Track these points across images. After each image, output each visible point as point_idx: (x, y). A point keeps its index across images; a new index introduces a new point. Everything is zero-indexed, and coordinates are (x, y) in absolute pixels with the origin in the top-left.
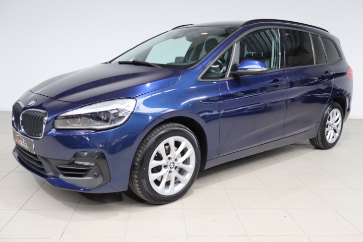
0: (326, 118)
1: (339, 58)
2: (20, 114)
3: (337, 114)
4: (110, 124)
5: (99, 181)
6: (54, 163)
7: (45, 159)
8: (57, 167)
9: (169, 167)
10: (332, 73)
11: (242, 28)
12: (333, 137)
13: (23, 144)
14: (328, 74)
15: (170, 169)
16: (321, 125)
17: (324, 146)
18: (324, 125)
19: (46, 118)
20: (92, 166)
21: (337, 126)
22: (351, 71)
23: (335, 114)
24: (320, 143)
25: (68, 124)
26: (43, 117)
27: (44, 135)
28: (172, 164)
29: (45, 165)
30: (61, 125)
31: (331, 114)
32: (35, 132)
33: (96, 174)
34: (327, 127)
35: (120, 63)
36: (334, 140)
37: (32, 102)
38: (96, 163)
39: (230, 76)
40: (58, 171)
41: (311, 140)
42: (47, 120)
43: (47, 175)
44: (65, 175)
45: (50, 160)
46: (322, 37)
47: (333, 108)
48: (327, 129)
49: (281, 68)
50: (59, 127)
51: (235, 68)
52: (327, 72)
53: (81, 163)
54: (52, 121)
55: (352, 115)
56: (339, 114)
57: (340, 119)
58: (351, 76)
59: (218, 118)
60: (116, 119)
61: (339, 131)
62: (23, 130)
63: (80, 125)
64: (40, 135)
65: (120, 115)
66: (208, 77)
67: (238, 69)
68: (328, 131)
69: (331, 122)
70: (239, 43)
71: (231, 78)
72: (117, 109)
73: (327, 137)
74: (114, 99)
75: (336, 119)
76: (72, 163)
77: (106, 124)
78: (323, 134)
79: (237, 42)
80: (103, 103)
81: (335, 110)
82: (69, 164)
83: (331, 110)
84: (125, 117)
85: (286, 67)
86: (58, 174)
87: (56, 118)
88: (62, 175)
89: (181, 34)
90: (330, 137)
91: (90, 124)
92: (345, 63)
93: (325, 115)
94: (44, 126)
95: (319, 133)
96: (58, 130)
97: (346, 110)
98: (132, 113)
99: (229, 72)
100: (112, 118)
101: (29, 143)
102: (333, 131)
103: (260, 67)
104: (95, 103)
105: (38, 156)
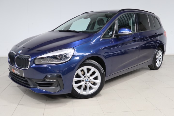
0: (156, 55)
1: (160, 27)
2: (15, 57)
3: (160, 53)
4: (63, 61)
5: (58, 89)
6: (35, 81)
7: (29, 79)
8: (36, 83)
9: (85, 81)
10: (158, 34)
11: (118, 13)
12: (159, 64)
13: (17, 72)
14: (156, 34)
15: (86, 82)
16: (154, 59)
17: (155, 69)
18: (155, 59)
19: (30, 59)
20: (54, 82)
21: (161, 59)
22: (165, 32)
23: (159, 53)
24: (153, 67)
25: (41, 62)
26: (28, 59)
27: (29, 67)
28: (87, 80)
29: (30, 82)
30: (38, 62)
31: (158, 53)
32: (24, 66)
33: (56, 85)
34: (156, 59)
35: (60, 31)
36: (159, 65)
37: (20, 51)
38: (57, 80)
39: (114, 36)
40: (37, 85)
41: (149, 66)
42: (31, 60)
43: (30, 87)
44: (41, 86)
45: (33, 80)
46: (152, 17)
47: (159, 50)
48: (156, 61)
49: (136, 32)
50: (37, 63)
51: (116, 32)
52: (156, 33)
53: (48, 80)
54: (33, 60)
55: (166, 53)
56: (161, 53)
57: (162, 55)
58: (166, 35)
59: (110, 57)
60: (65, 58)
61: (161, 61)
62: (16, 65)
63: (47, 62)
64: (27, 67)
65: (67, 56)
66: (105, 37)
67: (118, 33)
68: (157, 61)
69: (158, 57)
70: (118, 20)
71: (115, 37)
72: (66, 54)
73: (156, 64)
74: (64, 49)
75: (160, 55)
76: (44, 81)
77: (60, 61)
78: (155, 62)
79: (117, 20)
80: (58, 51)
81: (160, 51)
82: (42, 81)
83: (158, 51)
84: (70, 57)
85: (138, 31)
86: (37, 86)
87: (35, 59)
88: (39, 87)
89: (88, 17)
90: (158, 64)
91: (52, 61)
92: (163, 29)
93: (155, 54)
94: (29, 63)
95: (153, 62)
96: (36, 65)
97: (164, 51)
98: (73, 55)
99: (114, 34)
100: (63, 58)
101: (20, 72)
102: (159, 61)
103: (129, 32)
104: (55, 51)
105: (25, 78)
